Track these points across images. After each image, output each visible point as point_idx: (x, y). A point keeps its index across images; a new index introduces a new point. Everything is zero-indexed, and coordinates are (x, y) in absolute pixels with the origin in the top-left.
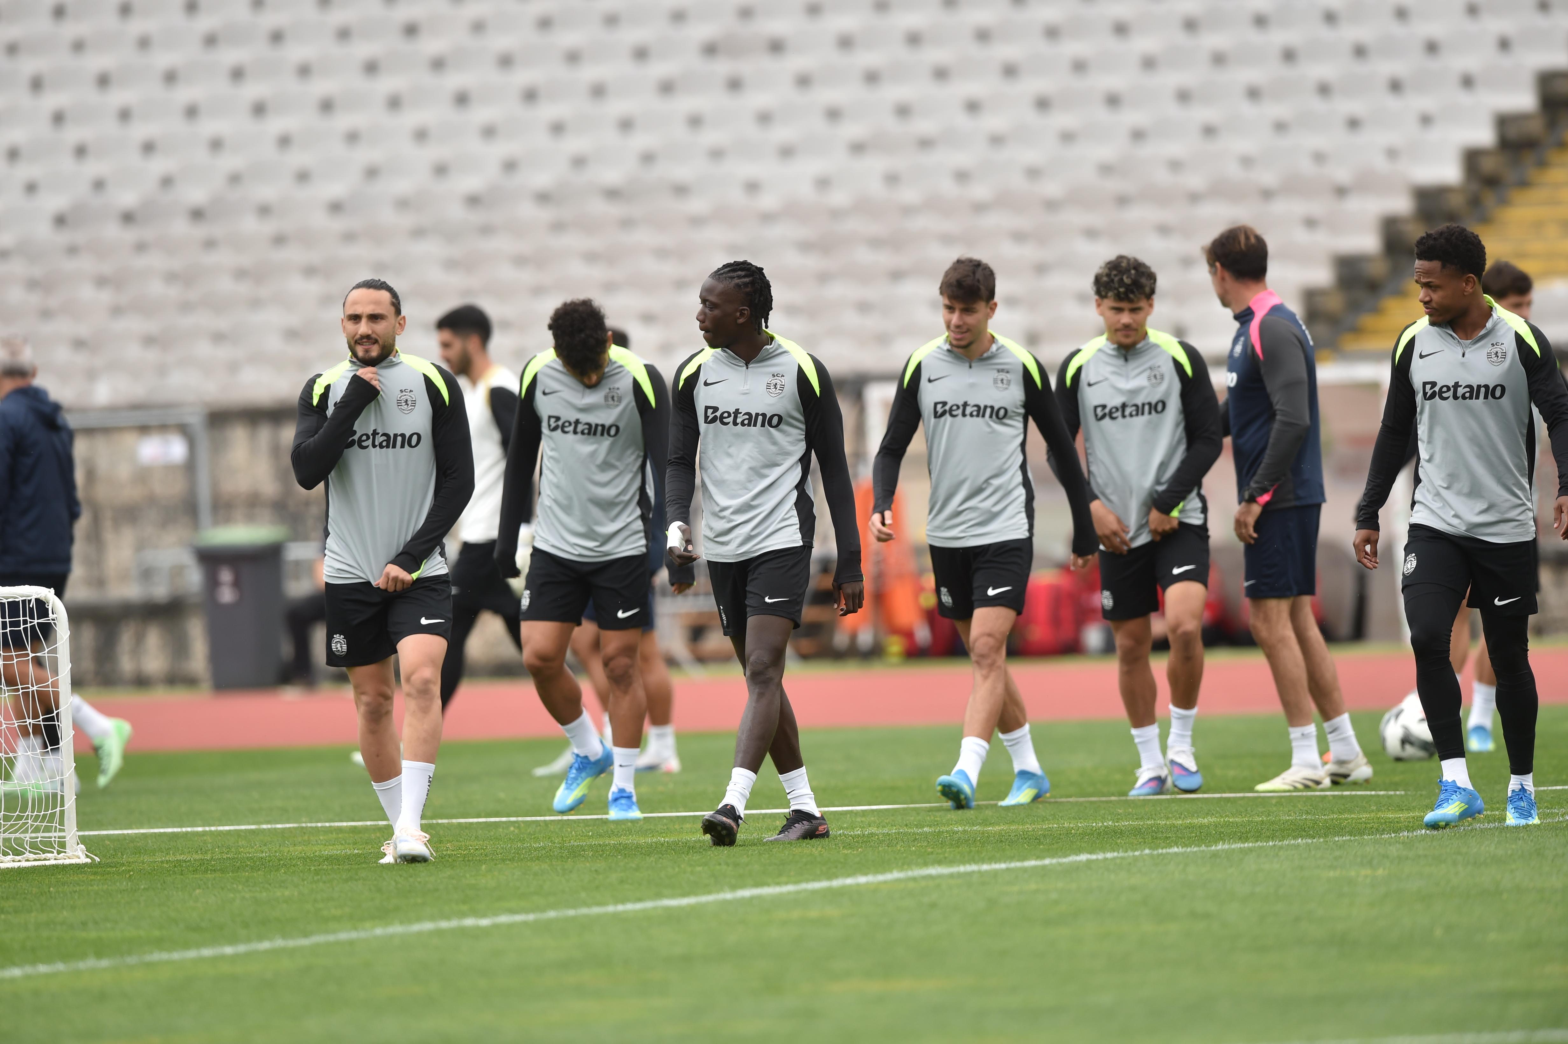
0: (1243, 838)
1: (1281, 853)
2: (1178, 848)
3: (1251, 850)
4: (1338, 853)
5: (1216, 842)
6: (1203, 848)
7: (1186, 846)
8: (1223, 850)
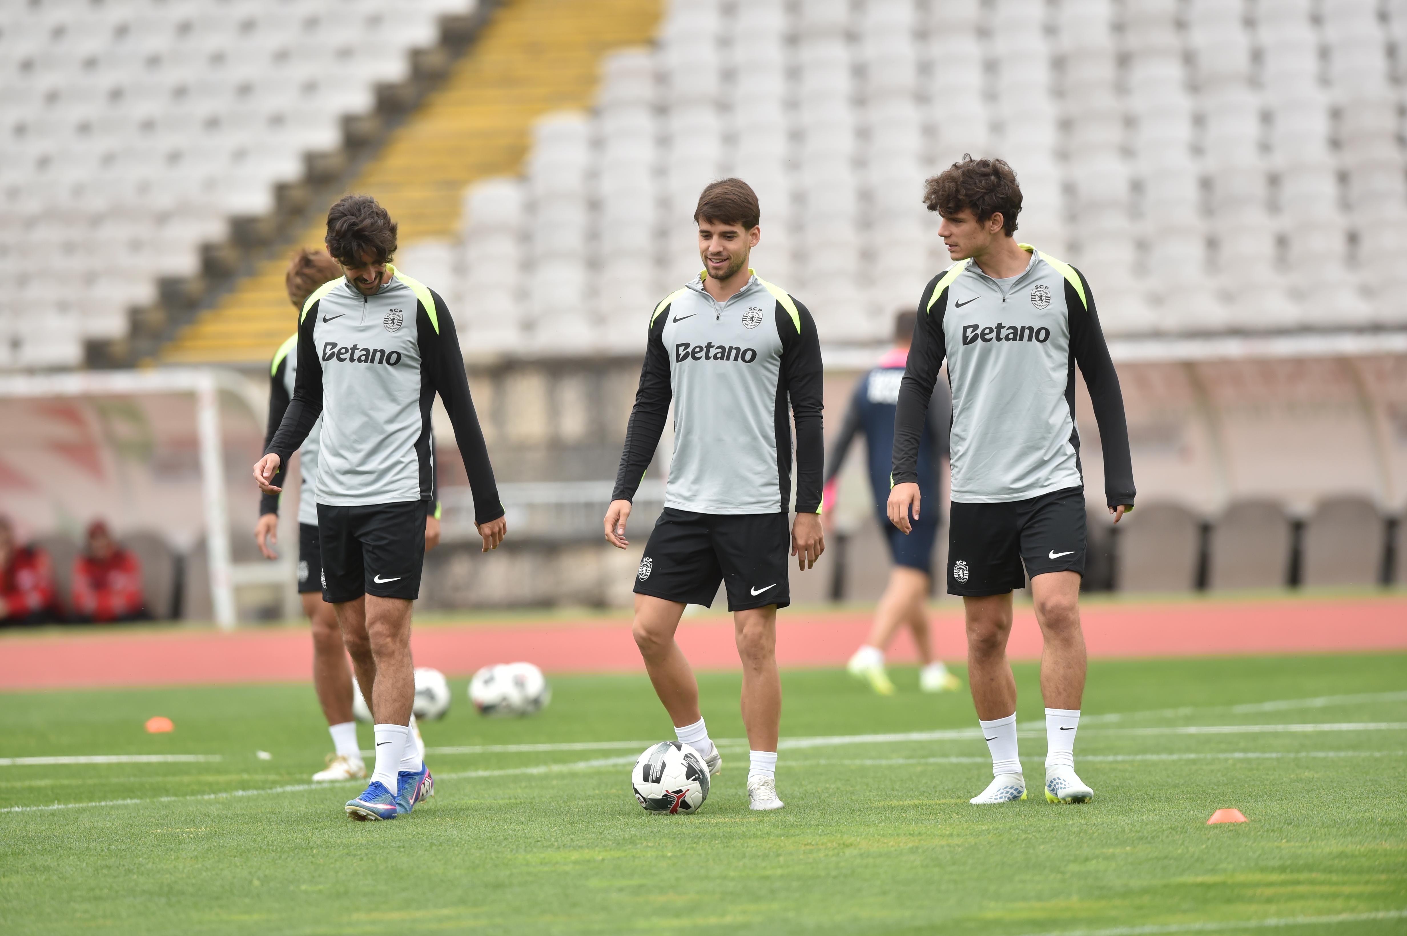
0: (78, 798)
1: (113, 812)
2: (18, 807)
3: (84, 810)
4: (163, 812)
5: (52, 802)
6: (42, 807)
7: (27, 806)
8: (59, 810)
